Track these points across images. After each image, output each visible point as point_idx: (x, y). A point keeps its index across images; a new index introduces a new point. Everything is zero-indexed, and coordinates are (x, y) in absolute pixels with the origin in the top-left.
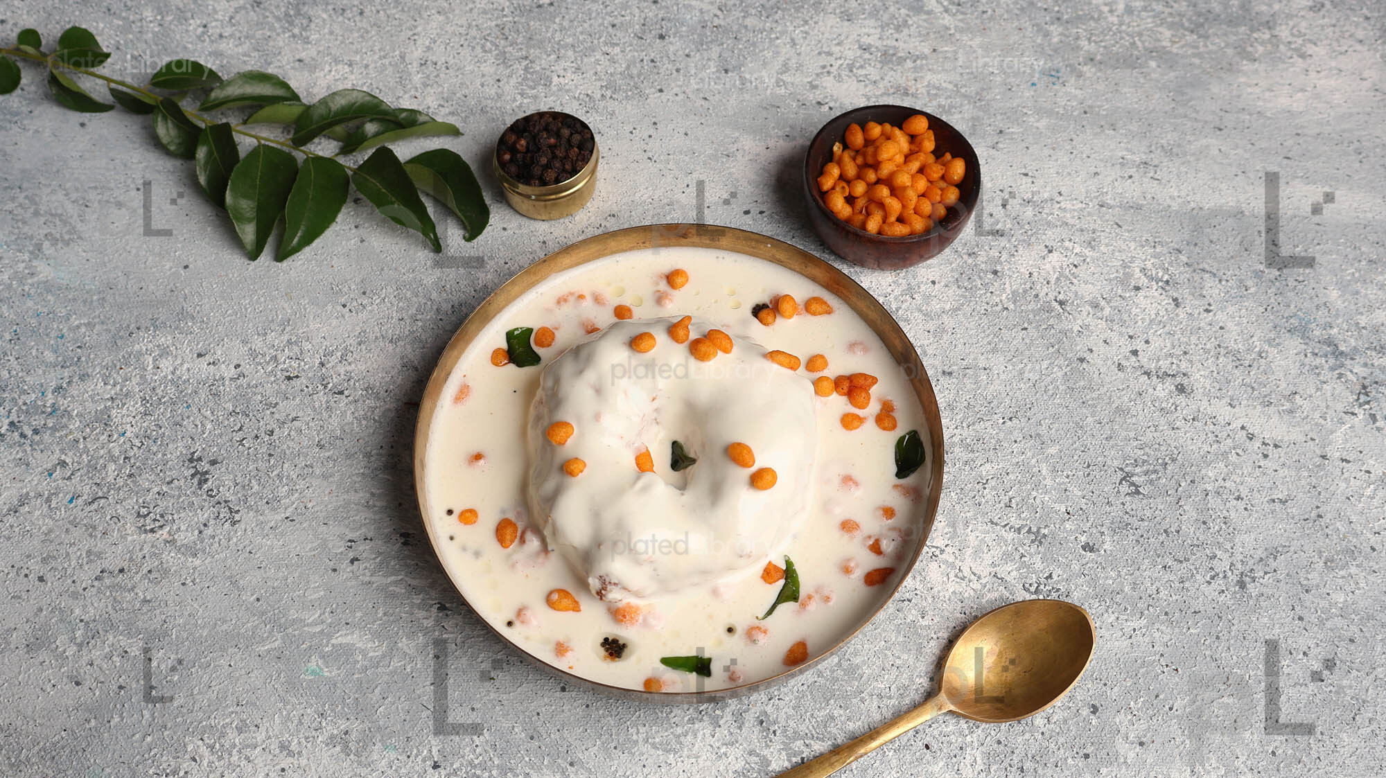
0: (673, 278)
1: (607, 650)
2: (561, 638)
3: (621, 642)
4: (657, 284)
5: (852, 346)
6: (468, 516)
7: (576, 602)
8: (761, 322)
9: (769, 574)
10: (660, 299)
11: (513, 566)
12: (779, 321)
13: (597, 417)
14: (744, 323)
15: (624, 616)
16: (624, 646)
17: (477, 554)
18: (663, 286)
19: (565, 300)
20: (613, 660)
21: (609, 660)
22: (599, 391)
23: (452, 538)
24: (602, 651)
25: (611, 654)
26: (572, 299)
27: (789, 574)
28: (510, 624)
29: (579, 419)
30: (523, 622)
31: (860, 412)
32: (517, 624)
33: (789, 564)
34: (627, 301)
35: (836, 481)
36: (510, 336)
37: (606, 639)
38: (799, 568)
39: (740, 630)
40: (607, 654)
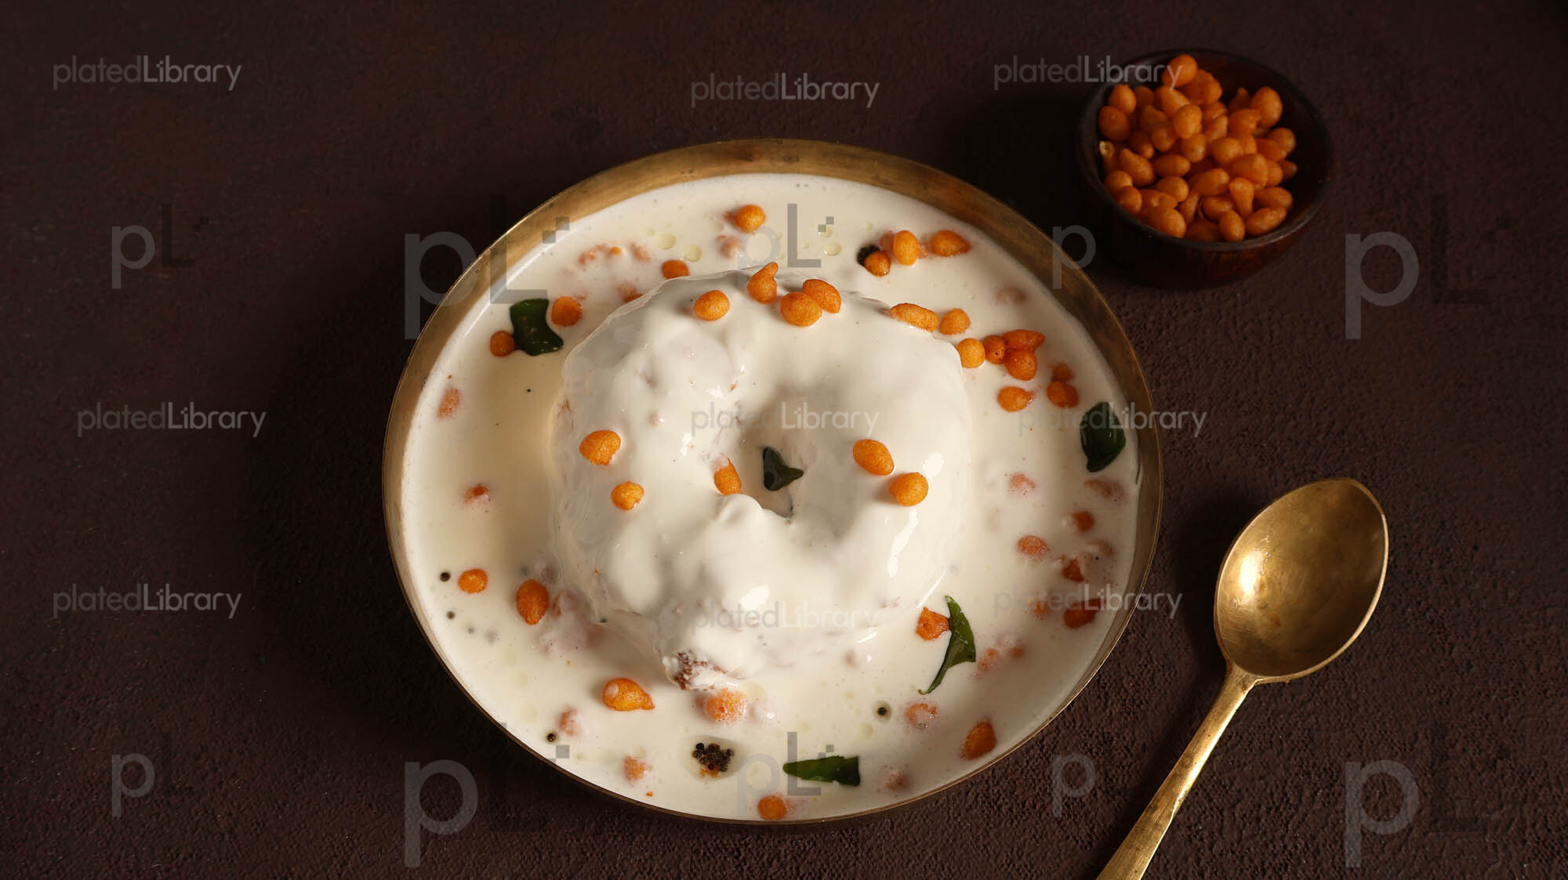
0: (739, 218)
1: (703, 761)
2: (632, 753)
3: (723, 748)
4: (721, 227)
6: (473, 580)
7: (646, 695)
8: (870, 270)
9: (926, 625)
10: (725, 248)
11: (546, 650)
12: (896, 269)
13: (652, 419)
14: (847, 274)
15: (722, 709)
16: (729, 753)
17: (491, 636)
18: (728, 230)
19: (592, 258)
20: (714, 775)
21: (707, 776)
22: (652, 381)
23: (451, 615)
24: (696, 765)
25: (711, 767)
26: (600, 256)
27: (956, 622)
28: (551, 738)
29: (626, 425)
30: (571, 733)
31: (1024, 386)
32: (562, 736)
33: (953, 607)
34: (680, 254)
35: (1003, 483)
36: (516, 312)
37: (700, 746)
38: (968, 611)
39: (896, 711)
40: (704, 767)
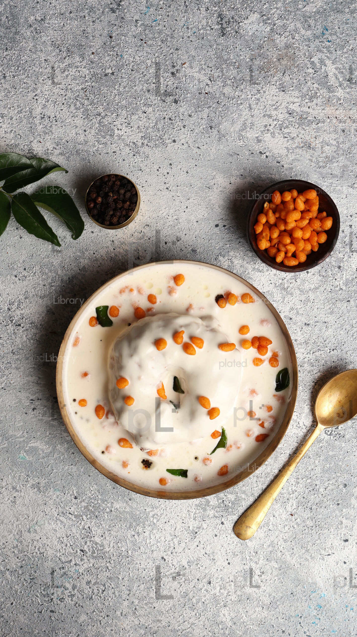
0: (177, 279)
1: (144, 464)
2: (125, 460)
3: (150, 461)
4: (169, 282)
5: (262, 321)
6: (83, 402)
7: (131, 445)
8: (219, 305)
9: (214, 435)
10: (171, 292)
11: (104, 427)
12: (228, 305)
13: (139, 378)
14: (211, 306)
16: (151, 463)
17: (88, 420)
18: (172, 283)
19: (124, 291)
20: (146, 469)
21: (145, 469)
22: (140, 366)
23: (76, 413)
24: (142, 465)
25: (146, 467)
26: (127, 291)
27: (223, 434)
28: (103, 452)
29: (131, 378)
30: (108, 453)
31: (262, 357)
32: (106, 452)
33: (223, 430)
34: (154, 292)
35: (248, 392)
36: (98, 310)
37: (144, 460)
38: (227, 433)
39: (200, 458)
40: (144, 466)
